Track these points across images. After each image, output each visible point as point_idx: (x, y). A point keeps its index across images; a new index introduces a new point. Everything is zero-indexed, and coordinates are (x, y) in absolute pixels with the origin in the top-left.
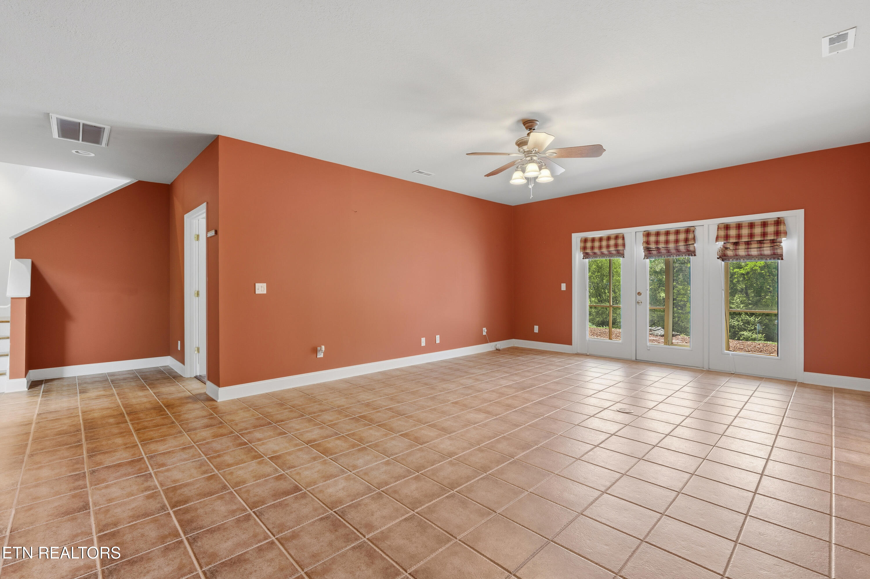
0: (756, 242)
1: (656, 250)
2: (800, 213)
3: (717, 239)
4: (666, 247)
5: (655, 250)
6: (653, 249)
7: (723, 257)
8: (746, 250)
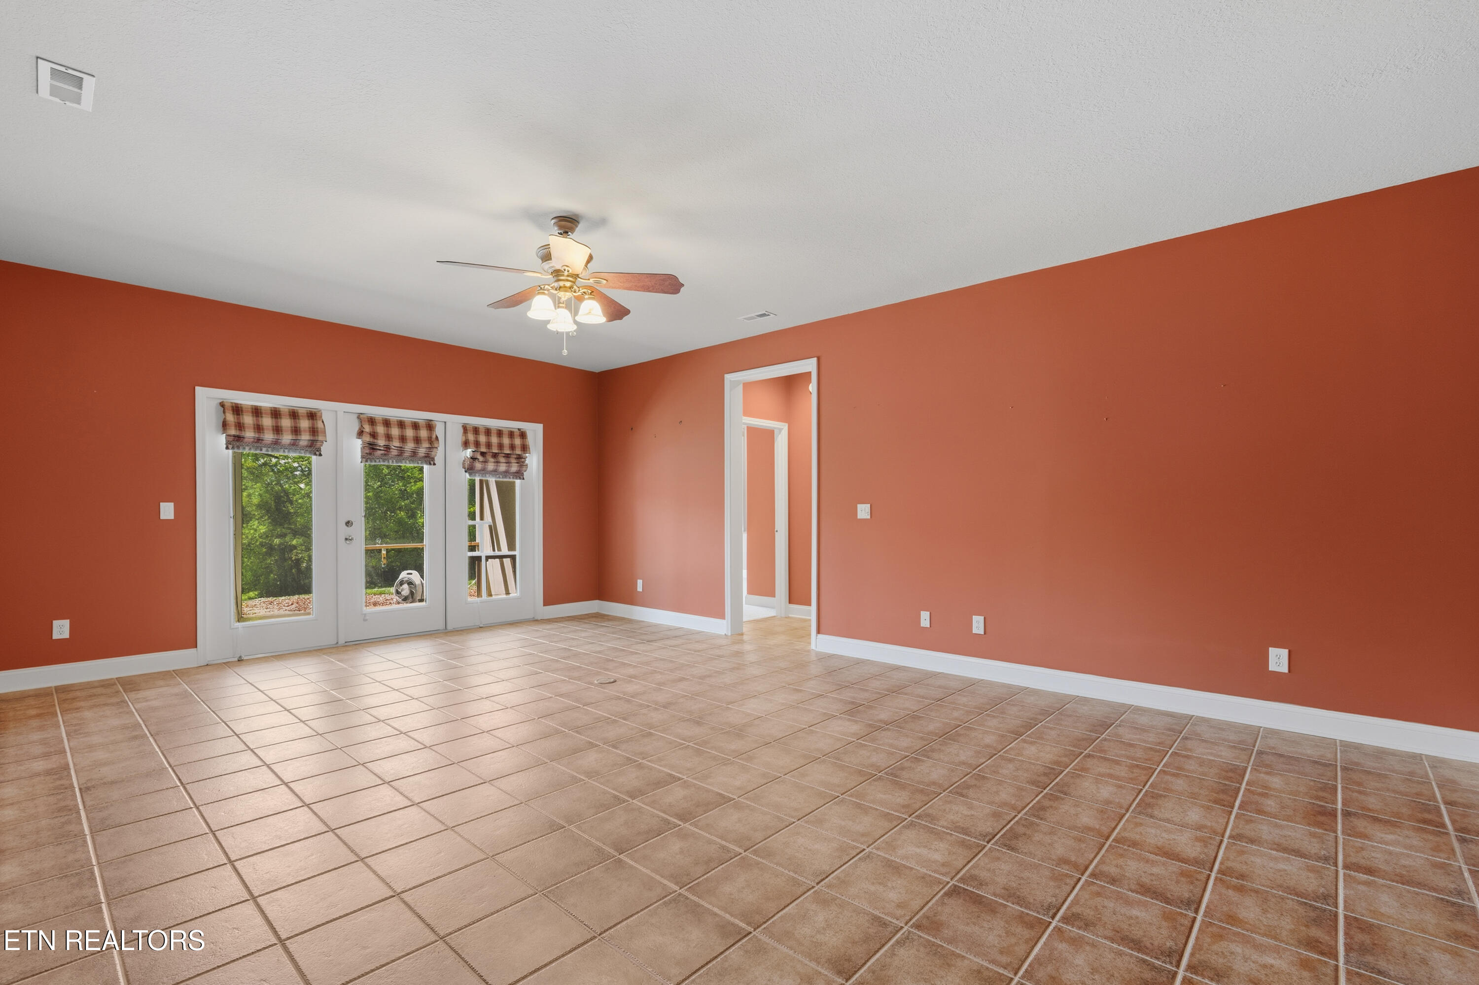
0: (504, 455)
1: (385, 449)
2: (539, 428)
3: (466, 444)
4: (401, 447)
5: (382, 448)
6: (380, 446)
7: (470, 469)
8: (495, 464)
